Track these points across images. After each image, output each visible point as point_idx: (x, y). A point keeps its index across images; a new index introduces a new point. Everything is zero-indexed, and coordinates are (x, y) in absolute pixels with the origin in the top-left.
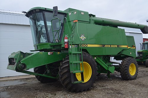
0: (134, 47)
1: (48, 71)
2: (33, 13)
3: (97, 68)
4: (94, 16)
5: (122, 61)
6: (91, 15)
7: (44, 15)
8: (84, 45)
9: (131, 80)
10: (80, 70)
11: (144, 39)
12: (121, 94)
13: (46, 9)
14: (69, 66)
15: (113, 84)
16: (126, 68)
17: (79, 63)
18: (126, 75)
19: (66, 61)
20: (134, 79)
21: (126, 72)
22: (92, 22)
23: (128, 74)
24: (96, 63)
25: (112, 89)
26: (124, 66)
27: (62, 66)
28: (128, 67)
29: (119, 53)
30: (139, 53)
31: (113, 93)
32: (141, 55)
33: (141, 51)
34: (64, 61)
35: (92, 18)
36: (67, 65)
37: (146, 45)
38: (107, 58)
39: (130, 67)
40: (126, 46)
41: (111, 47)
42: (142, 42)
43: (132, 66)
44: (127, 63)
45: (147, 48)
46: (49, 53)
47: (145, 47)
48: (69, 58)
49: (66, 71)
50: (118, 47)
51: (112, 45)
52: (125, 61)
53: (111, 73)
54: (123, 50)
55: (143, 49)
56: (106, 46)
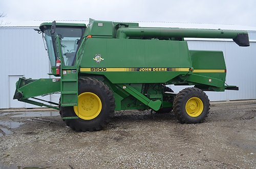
4: (127, 26)
6: (121, 25)
8: (100, 70)
9: (188, 123)
22: (122, 35)
41: (152, 70)
46: (53, 80)
50: (168, 70)
56: (143, 70)
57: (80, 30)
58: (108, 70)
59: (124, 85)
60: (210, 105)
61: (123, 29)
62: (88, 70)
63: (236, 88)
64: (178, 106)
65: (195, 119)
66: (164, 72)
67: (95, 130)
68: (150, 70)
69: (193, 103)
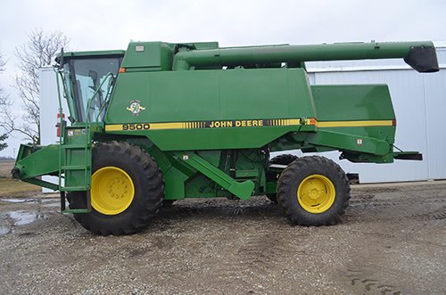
0: (386, 119)
8: (139, 127)
22: (181, 64)
41: (234, 125)
50: (265, 125)
51: (241, 121)
56: (217, 125)
57: (116, 61)
58: (153, 127)
59: (184, 152)
60: (350, 189)
61: (183, 53)
62: (119, 128)
63: (416, 156)
64: (282, 192)
65: (319, 217)
66: (257, 127)
67: (124, 234)
68: (230, 124)
69: (316, 186)
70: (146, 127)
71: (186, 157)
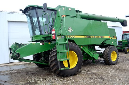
0: (115, 37)
1: (43, 58)
2: (28, 10)
3: (82, 56)
4: (80, 12)
5: (105, 49)
6: (77, 11)
7: (36, 12)
8: (71, 37)
10: (66, 58)
11: (124, 32)
12: (103, 79)
13: (38, 6)
14: (56, 55)
15: (97, 69)
16: (108, 55)
17: (66, 52)
18: (108, 61)
19: (54, 50)
20: (115, 64)
21: (108, 59)
22: (79, 17)
23: (110, 60)
24: (81, 52)
25: (95, 74)
26: (107, 54)
27: (51, 55)
28: (110, 54)
29: (102, 43)
30: (119, 42)
31: (96, 78)
32: (121, 44)
33: (121, 40)
34: (53, 50)
35: (79, 13)
36: (55, 54)
37: (125, 36)
38: (92, 46)
39: (112, 54)
40: (108, 37)
42: (122, 33)
43: (113, 53)
44: (109, 51)
45: (126, 38)
46: (41, 44)
47: (124, 38)
48: (56, 48)
49: (54, 59)
50: (101, 37)
51: (96, 36)
52: (107, 49)
53: (96, 59)
54: (106, 40)
55: (122, 39)
56: (91, 37)
68: (94, 37)
70: (74, 37)
71: (82, 47)
